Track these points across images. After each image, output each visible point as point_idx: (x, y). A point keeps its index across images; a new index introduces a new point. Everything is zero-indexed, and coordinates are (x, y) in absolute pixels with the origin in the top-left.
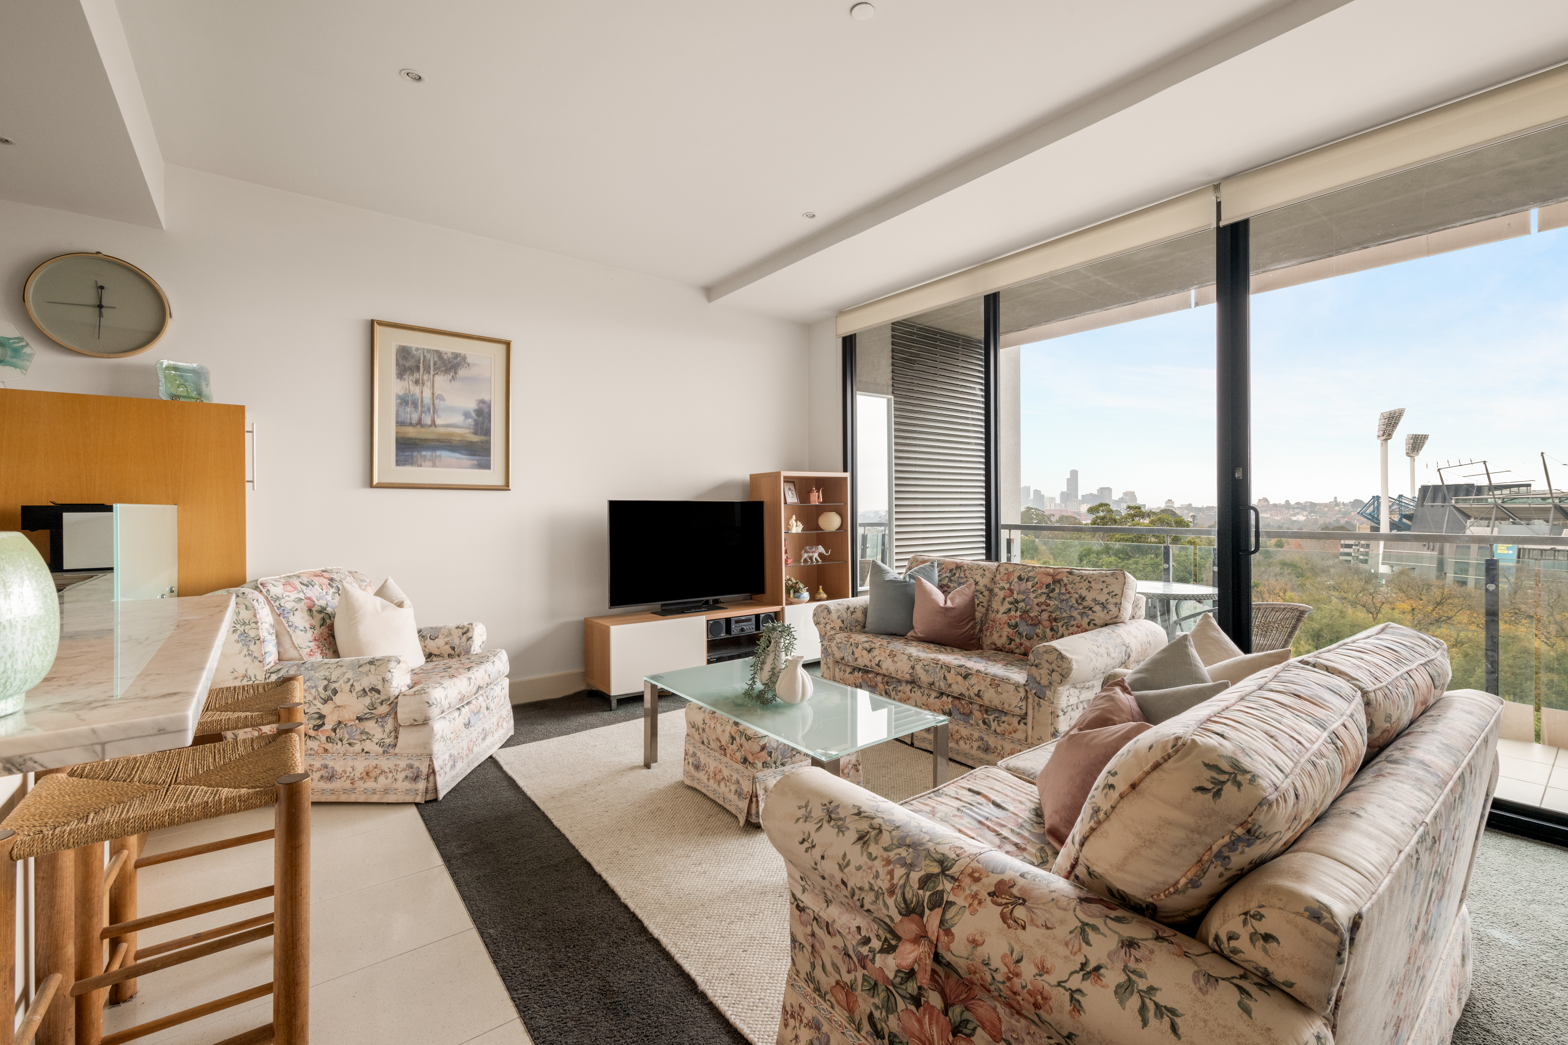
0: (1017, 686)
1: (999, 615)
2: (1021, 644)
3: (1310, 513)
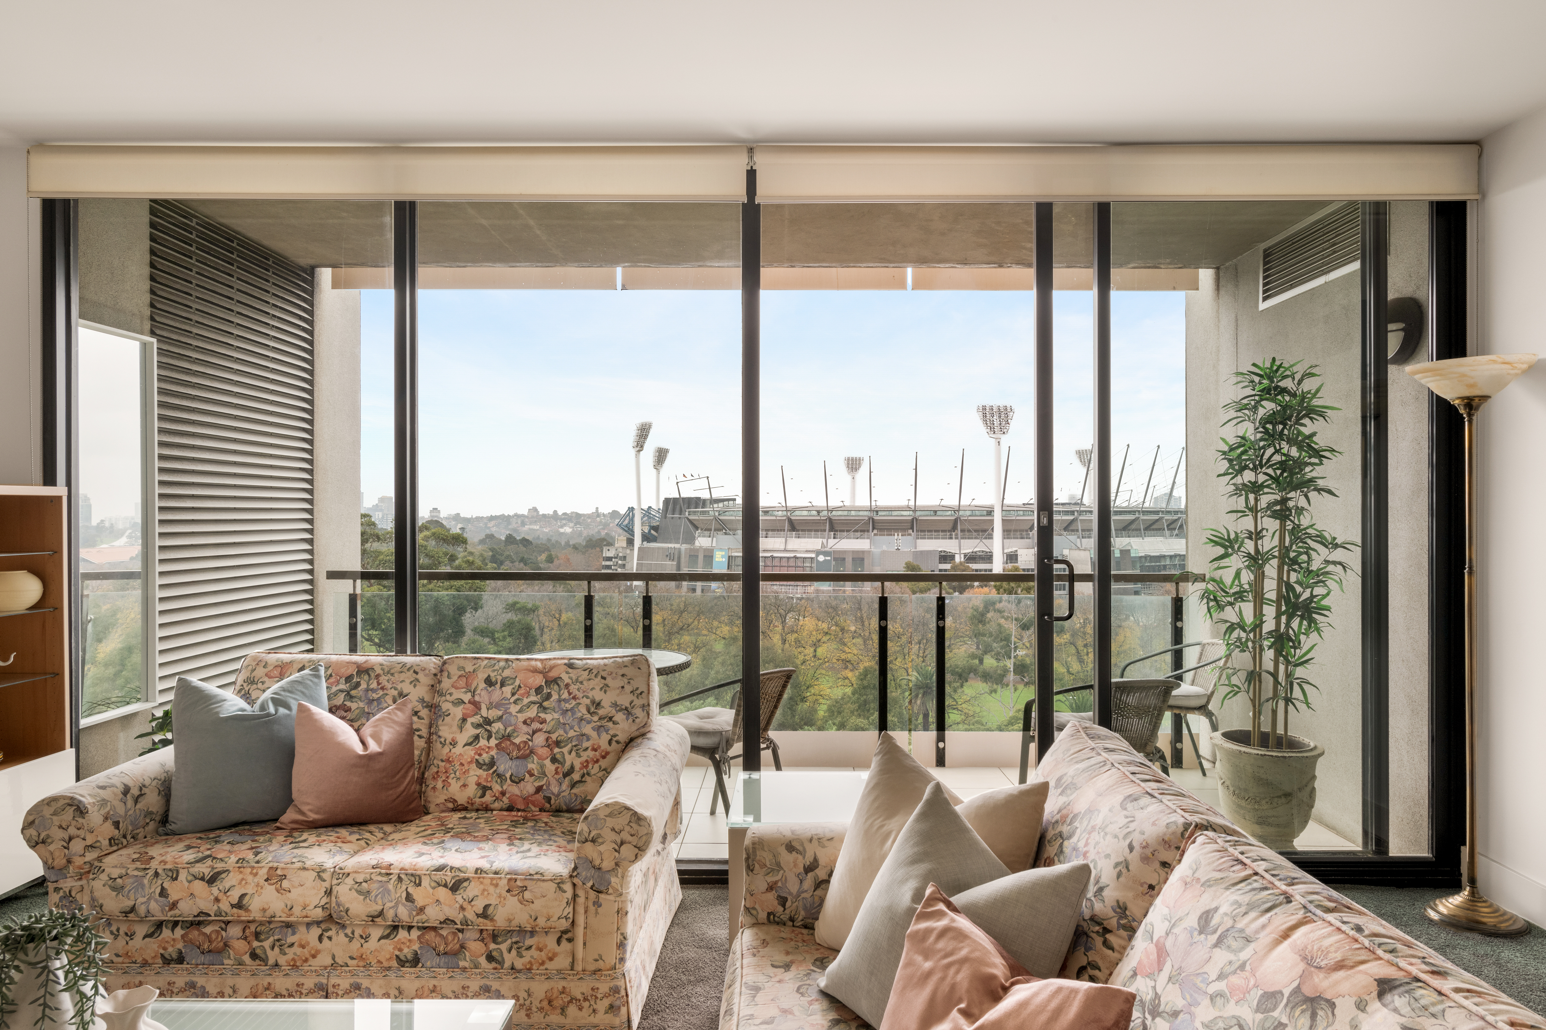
0: (558, 881)
1: (458, 750)
2: (503, 793)
3: (576, 524)
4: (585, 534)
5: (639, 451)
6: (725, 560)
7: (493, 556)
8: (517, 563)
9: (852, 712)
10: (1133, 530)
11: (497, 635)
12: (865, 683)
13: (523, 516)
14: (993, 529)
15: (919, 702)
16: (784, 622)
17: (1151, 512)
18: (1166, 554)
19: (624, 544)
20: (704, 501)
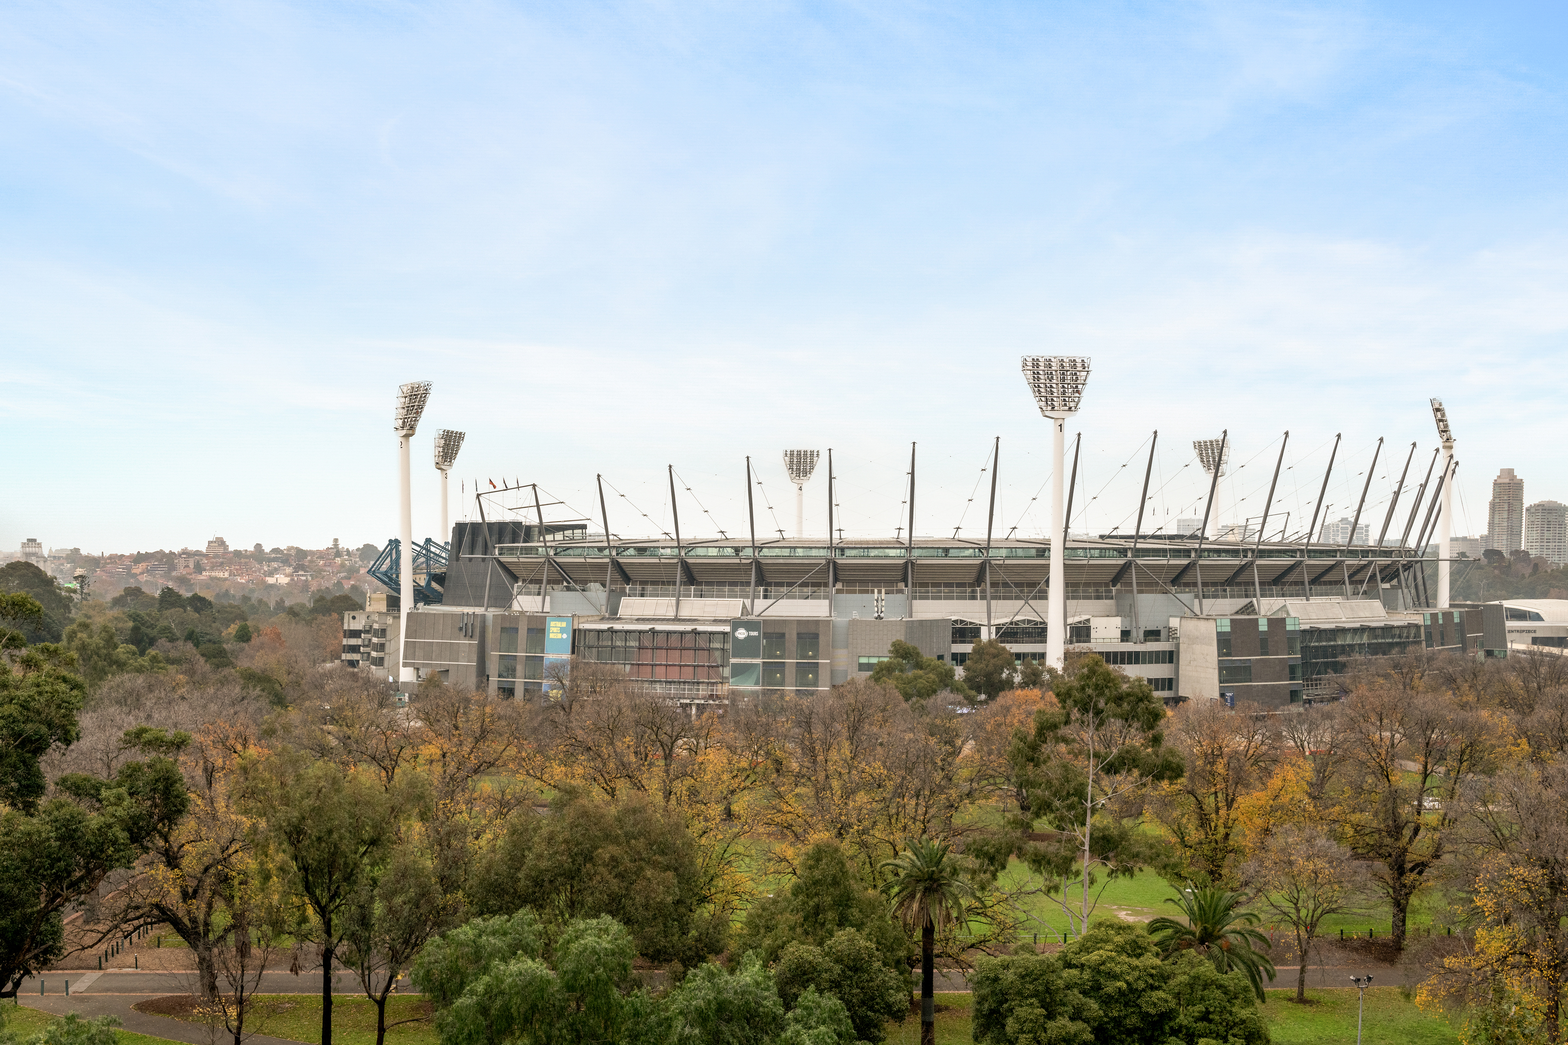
3: (296, 570)
4: (314, 587)
5: (407, 436)
6: (566, 637)
7: (135, 629)
8: (180, 643)
9: (792, 929)
10: (1291, 584)
11: (104, 793)
12: (817, 874)
13: (198, 553)
14: (1047, 581)
15: (915, 906)
16: (668, 756)
17: (1321, 552)
18: (1347, 626)
19: (383, 607)
20: (529, 529)
